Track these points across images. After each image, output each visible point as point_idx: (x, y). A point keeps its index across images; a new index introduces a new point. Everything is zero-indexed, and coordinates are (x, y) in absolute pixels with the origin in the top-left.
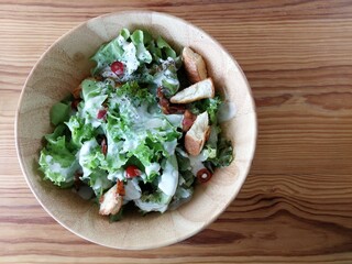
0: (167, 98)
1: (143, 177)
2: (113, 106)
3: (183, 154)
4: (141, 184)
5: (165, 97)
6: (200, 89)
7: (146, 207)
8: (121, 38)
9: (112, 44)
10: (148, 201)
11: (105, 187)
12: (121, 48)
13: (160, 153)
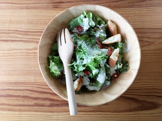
0: (100, 42)
1: (91, 75)
2: (79, 45)
3: (108, 66)
4: (90, 78)
5: (99, 41)
6: (115, 38)
7: (91, 88)
8: (82, 16)
9: (78, 18)
10: (92, 85)
12: (82, 20)
13: (99, 65)
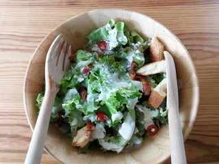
1: (109, 122)
2: (96, 69)
4: (106, 127)
6: (158, 67)
8: (108, 25)
9: (102, 29)
10: (109, 141)
11: (80, 125)
12: (107, 32)
13: (125, 105)
